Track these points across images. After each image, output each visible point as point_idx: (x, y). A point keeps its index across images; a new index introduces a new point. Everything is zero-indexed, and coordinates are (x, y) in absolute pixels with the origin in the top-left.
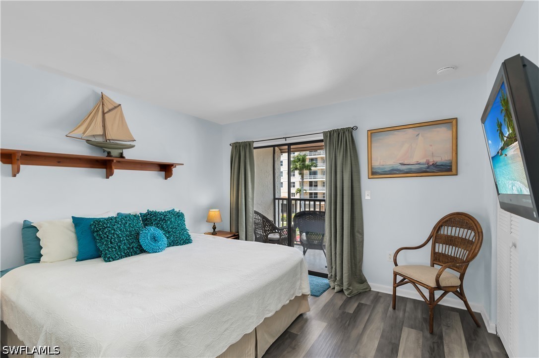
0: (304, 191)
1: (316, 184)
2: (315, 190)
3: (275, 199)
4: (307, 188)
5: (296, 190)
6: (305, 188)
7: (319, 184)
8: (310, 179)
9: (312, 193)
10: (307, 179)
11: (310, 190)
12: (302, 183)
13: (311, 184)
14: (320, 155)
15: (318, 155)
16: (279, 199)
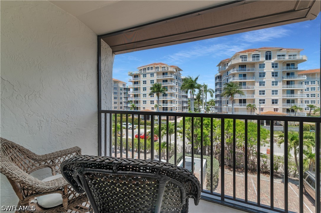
0: (160, 106)
1: (166, 102)
2: (166, 106)
3: (100, 112)
4: (161, 104)
5: (154, 105)
6: (160, 104)
7: (168, 102)
8: (163, 99)
9: (164, 107)
10: (161, 99)
11: (163, 106)
12: (158, 101)
13: (164, 102)
14: (169, 84)
15: (168, 84)
16: (106, 112)
